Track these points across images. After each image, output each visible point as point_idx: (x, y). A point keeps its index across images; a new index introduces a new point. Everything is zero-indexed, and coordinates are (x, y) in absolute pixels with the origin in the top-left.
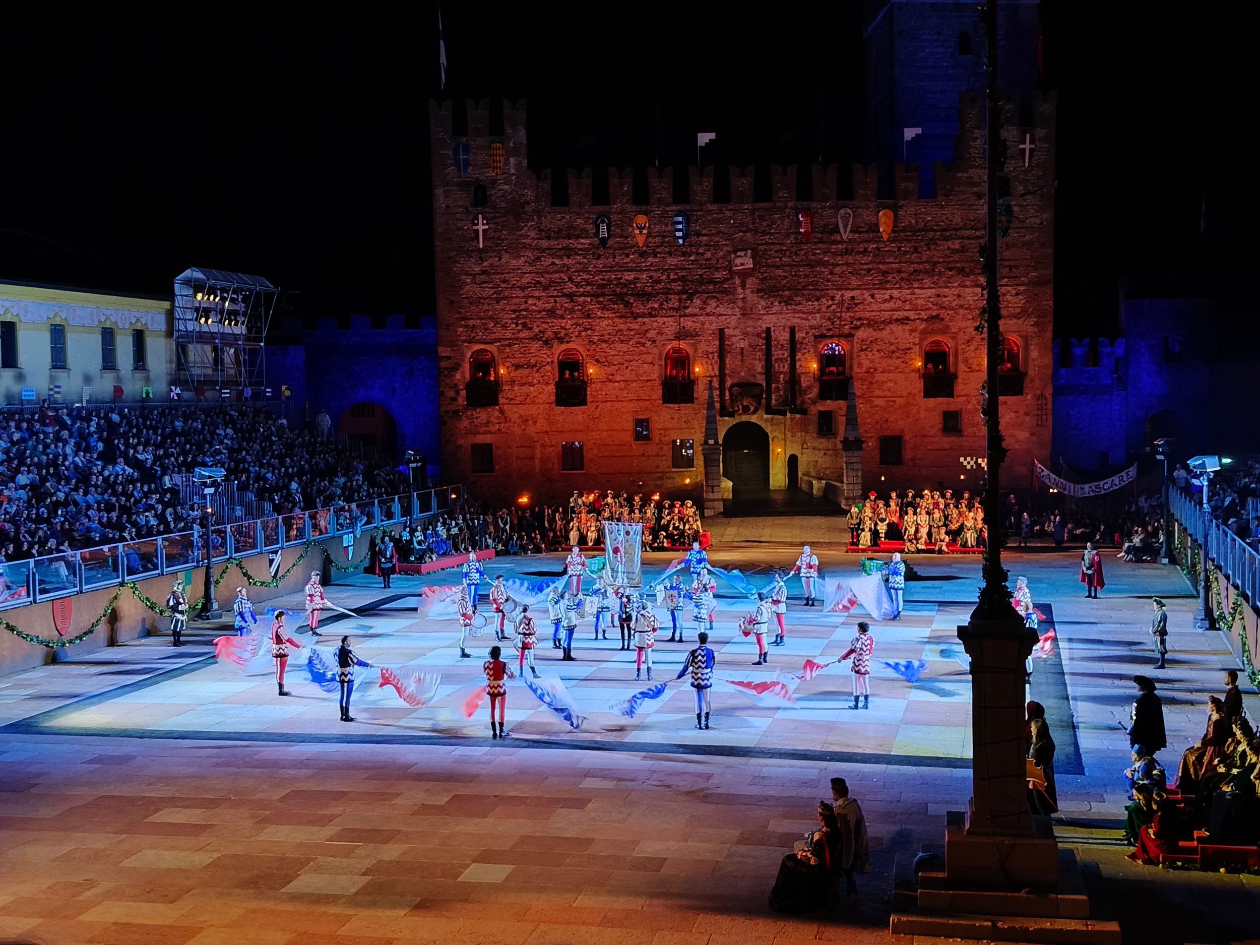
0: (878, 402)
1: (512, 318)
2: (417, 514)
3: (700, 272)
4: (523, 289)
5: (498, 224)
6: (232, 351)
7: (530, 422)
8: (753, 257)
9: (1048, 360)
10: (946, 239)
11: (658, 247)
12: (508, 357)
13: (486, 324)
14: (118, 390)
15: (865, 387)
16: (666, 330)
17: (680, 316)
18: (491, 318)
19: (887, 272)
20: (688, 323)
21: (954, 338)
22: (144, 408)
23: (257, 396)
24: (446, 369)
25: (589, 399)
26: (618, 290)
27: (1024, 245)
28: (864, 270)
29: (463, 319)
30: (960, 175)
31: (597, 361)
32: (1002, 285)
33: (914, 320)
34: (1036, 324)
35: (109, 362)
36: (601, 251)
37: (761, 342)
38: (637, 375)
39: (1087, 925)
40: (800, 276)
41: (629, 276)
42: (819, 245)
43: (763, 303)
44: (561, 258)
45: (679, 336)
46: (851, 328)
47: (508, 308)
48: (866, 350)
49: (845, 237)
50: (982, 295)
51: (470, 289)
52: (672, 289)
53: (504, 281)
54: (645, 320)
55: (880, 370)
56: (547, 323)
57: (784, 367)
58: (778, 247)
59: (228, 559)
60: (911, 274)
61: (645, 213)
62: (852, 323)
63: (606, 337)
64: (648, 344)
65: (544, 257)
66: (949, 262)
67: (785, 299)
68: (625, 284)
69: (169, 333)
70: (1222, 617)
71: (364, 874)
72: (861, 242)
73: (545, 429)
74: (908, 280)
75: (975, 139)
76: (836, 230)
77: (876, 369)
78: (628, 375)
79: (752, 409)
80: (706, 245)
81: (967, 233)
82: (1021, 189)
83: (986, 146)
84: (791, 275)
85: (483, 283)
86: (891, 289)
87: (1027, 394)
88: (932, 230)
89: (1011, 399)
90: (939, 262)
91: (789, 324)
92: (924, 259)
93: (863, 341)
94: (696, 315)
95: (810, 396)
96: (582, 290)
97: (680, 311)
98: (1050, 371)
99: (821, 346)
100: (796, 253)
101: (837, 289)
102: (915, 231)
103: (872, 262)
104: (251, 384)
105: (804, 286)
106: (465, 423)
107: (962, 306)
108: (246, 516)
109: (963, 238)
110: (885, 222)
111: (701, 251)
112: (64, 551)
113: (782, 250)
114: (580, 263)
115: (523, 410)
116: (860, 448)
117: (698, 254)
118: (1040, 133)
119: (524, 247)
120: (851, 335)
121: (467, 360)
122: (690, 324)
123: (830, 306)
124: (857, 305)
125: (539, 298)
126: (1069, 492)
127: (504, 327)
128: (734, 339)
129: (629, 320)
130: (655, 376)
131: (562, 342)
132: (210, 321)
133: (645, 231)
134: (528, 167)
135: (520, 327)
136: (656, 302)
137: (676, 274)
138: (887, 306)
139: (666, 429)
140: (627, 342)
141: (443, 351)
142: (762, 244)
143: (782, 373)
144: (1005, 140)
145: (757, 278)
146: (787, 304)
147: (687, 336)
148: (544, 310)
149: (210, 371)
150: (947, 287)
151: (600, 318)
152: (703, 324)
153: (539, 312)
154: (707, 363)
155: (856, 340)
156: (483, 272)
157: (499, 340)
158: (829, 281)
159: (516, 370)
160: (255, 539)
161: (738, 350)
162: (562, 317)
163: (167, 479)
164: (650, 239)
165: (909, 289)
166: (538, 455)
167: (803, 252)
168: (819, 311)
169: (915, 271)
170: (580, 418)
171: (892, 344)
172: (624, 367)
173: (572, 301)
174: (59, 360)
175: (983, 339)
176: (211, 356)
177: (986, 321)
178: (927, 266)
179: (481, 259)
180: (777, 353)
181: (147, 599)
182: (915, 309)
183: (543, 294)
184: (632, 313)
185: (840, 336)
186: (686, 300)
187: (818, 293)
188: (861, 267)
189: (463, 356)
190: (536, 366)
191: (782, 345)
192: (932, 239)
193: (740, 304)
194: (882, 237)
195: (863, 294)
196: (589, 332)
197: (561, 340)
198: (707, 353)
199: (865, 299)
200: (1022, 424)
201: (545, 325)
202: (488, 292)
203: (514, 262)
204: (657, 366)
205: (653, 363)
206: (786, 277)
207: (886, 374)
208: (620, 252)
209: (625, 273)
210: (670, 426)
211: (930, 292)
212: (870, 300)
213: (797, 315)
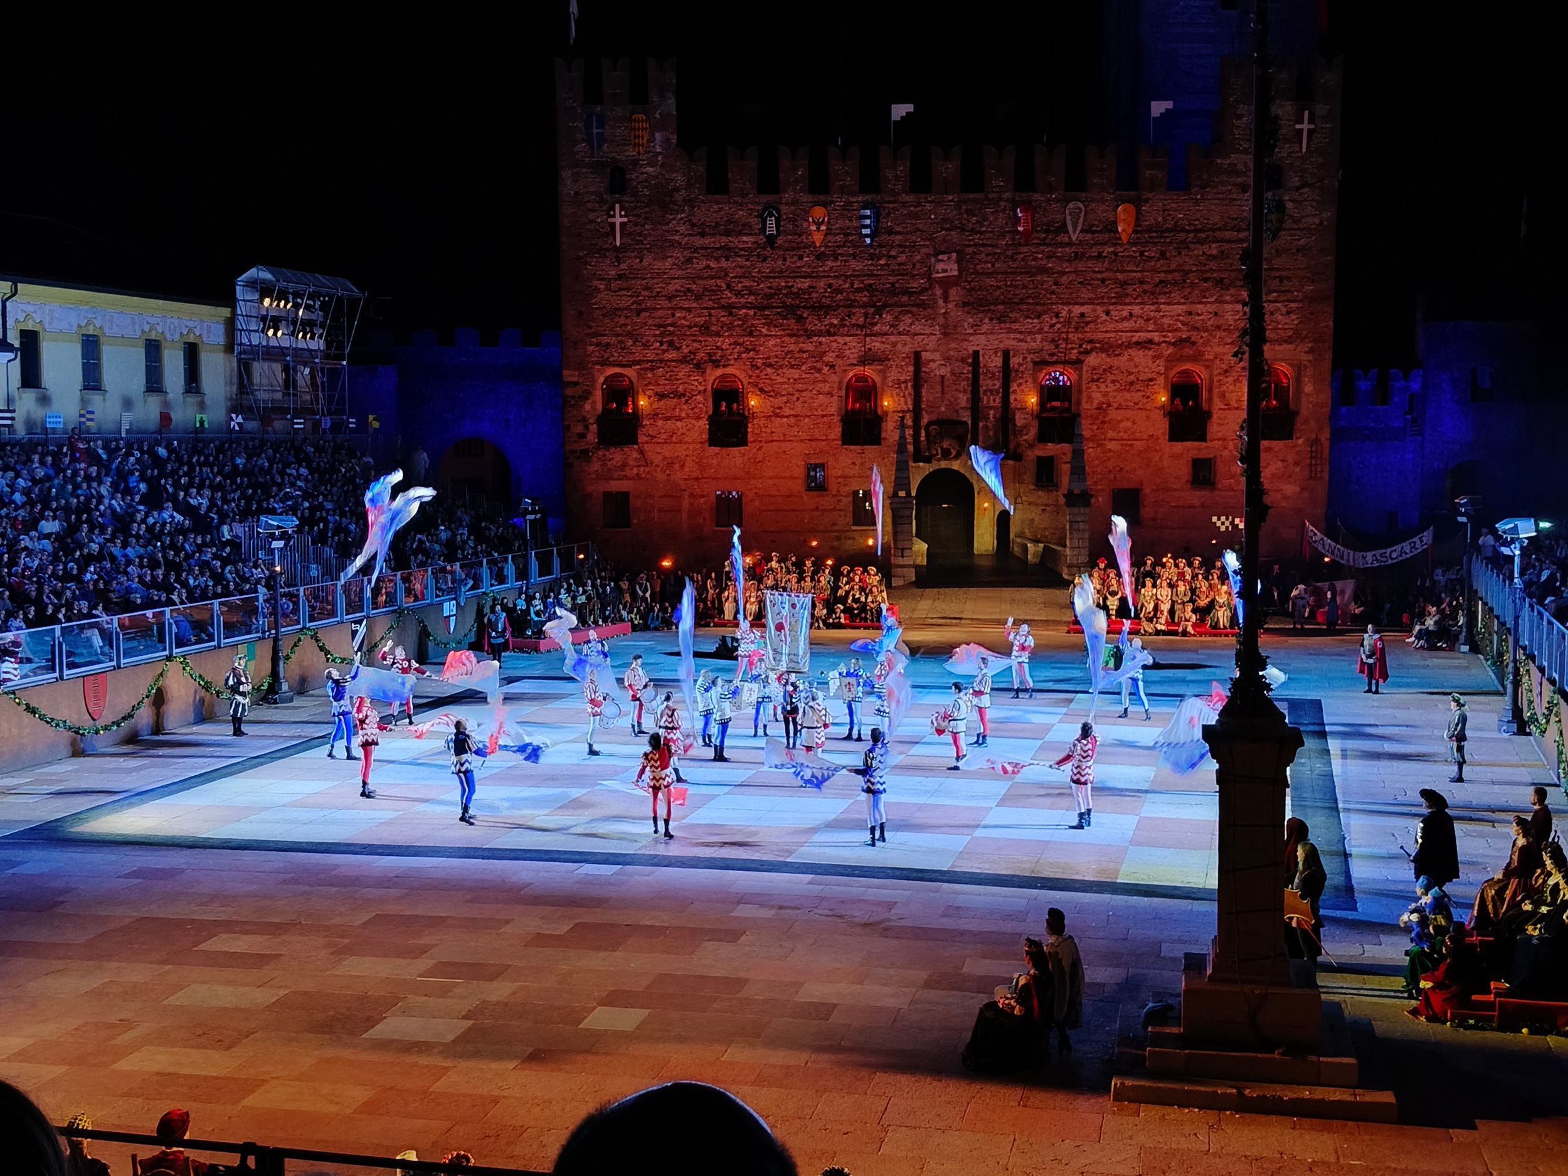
0: (1110, 445)
1: (655, 335)
2: (535, 578)
3: (892, 279)
4: (670, 298)
5: (638, 216)
6: (307, 371)
7: (677, 467)
8: (958, 262)
9: (1325, 397)
10: (1201, 242)
11: (839, 247)
12: (650, 383)
13: (621, 342)
14: (165, 418)
15: (1095, 427)
16: (848, 352)
17: (866, 335)
18: (629, 334)
19: (1125, 283)
20: (876, 344)
21: (1207, 367)
22: (197, 440)
23: (337, 427)
24: (573, 397)
25: (750, 437)
26: (789, 301)
27: (1298, 251)
28: (1098, 279)
29: (595, 335)
30: (1219, 161)
31: (761, 390)
32: (1270, 301)
33: (1159, 344)
34: (1311, 351)
35: (154, 383)
36: (768, 252)
37: (967, 369)
38: (811, 409)
39: (1355, 1095)
40: (1016, 287)
41: (805, 284)
42: (1042, 248)
43: (971, 320)
44: (717, 259)
45: (864, 360)
46: (1080, 353)
47: (650, 322)
48: (1098, 380)
49: (1074, 238)
50: (1245, 313)
51: (604, 298)
52: (855, 301)
53: (647, 288)
54: (823, 339)
55: (1115, 405)
56: (700, 341)
57: (994, 400)
58: (990, 250)
59: (301, 630)
60: (1157, 286)
61: (824, 205)
62: (1081, 346)
63: (772, 361)
64: (826, 369)
65: (696, 257)
66: (1206, 271)
67: (998, 315)
68: (797, 293)
69: (229, 348)
70: (1534, 719)
71: (465, 1018)
72: (1096, 244)
73: (694, 475)
74: (1153, 293)
75: (1240, 117)
76: (1063, 229)
77: (1109, 405)
78: (799, 408)
79: (954, 452)
80: (900, 246)
81: (1227, 235)
82: (1296, 181)
83: (1253, 125)
84: (1006, 285)
85: (620, 290)
86: (1131, 304)
87: (1298, 438)
88: (1183, 230)
89: (1277, 445)
90: (1190, 271)
91: (1002, 346)
92: (1173, 267)
93: (1094, 369)
94: (886, 334)
95: (1027, 437)
97: (865, 329)
98: (1327, 410)
99: (1042, 375)
100: (1012, 257)
101: (1063, 304)
102: (1163, 232)
103: (1107, 270)
104: (330, 413)
105: (1021, 299)
106: (596, 466)
107: (1218, 327)
108: (323, 576)
109: (1222, 241)
110: (1124, 220)
111: (893, 253)
112: (97, 616)
113: (995, 253)
114: (741, 267)
115: (667, 451)
116: (1087, 504)
117: (889, 257)
118: (1321, 109)
119: (673, 245)
120: (1077, 363)
121: (599, 386)
122: (877, 344)
123: (1054, 325)
124: (1087, 323)
125: (689, 310)
126: (1348, 560)
127: (646, 346)
128: (932, 365)
129: (801, 339)
130: (832, 410)
131: (718, 366)
132: (280, 333)
133: (823, 228)
134: (677, 146)
135: (664, 347)
136: (836, 317)
137: (862, 282)
138: (1126, 325)
139: (845, 477)
140: (799, 366)
141: (569, 375)
142: (970, 246)
143: (991, 408)
144: (1277, 117)
145: (964, 288)
146: (1000, 320)
147: (874, 361)
148: (696, 326)
149: (279, 396)
150: (1200, 303)
151: (766, 335)
152: (894, 345)
153: (690, 327)
154: (898, 395)
155: (1085, 368)
156: (620, 277)
157: (638, 363)
158: (1053, 293)
159: (660, 400)
160: (334, 604)
161: (938, 379)
162: (718, 334)
163: (225, 529)
164: (829, 237)
165: (1153, 304)
166: (686, 504)
167: (1022, 256)
168: (1040, 331)
169: (1161, 282)
170: (739, 460)
171: (1130, 373)
172: (794, 398)
173: (731, 314)
174: (92, 380)
175: (1243, 368)
176: (280, 376)
177: (1247, 345)
178: (1176, 276)
179: (618, 259)
180: (986, 383)
181: (200, 676)
182: (1160, 329)
183: (695, 305)
184: (806, 330)
185: (1066, 362)
186: (874, 314)
187: (1039, 308)
188: (1094, 276)
189: (594, 382)
190: (684, 395)
191: (993, 374)
192: (1183, 242)
193: (942, 321)
194: (1120, 239)
195: (1094, 310)
196: (751, 353)
197: (716, 364)
198: (899, 382)
199: (1097, 317)
200: (1290, 476)
201: (696, 345)
202: (626, 301)
203: (659, 265)
204: (835, 397)
205: (830, 394)
206: (999, 288)
207: (1123, 411)
208: (791, 253)
209: (797, 280)
210: (851, 473)
211: (1179, 309)
212: (1104, 317)
213: (1012, 336)
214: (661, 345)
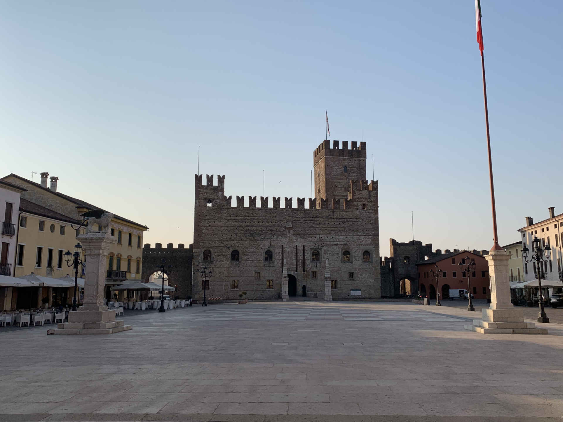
0: (330, 269)
1: (218, 240)
3: (276, 228)
4: (221, 231)
5: (214, 211)
7: (222, 273)
8: (292, 224)
9: (378, 258)
10: (349, 221)
11: (264, 220)
12: (216, 252)
13: (209, 242)
16: (265, 245)
17: (270, 241)
19: (331, 230)
20: (272, 243)
21: (351, 251)
24: (196, 256)
25: (241, 266)
26: (251, 233)
27: (370, 224)
28: (325, 229)
29: (202, 240)
30: (351, 203)
31: (244, 254)
32: (365, 235)
33: (339, 245)
34: (374, 247)
36: (246, 221)
37: (294, 250)
38: (256, 259)
40: (306, 230)
42: (312, 221)
43: (295, 238)
44: (234, 222)
45: (269, 247)
46: (321, 246)
47: (216, 237)
48: (326, 253)
51: (205, 231)
52: (267, 233)
53: (216, 229)
54: (259, 242)
55: (330, 259)
57: (301, 258)
58: (299, 222)
60: (338, 231)
61: (260, 210)
62: (321, 245)
63: (247, 247)
64: (260, 249)
65: (228, 222)
66: (349, 228)
68: (253, 231)
72: (324, 221)
73: (226, 276)
74: (337, 233)
75: (355, 193)
77: (328, 259)
78: (253, 259)
80: (278, 220)
82: (369, 208)
85: (209, 229)
86: (333, 235)
87: (373, 268)
88: (344, 218)
89: (368, 270)
90: (346, 228)
91: (303, 244)
92: (342, 227)
93: (325, 250)
94: (275, 241)
95: (309, 267)
96: (240, 232)
97: (270, 239)
98: (379, 262)
100: (305, 223)
101: (317, 235)
102: (340, 219)
103: (327, 227)
105: (307, 233)
107: (353, 241)
109: (353, 221)
111: (276, 221)
113: (300, 222)
114: (240, 224)
115: (219, 269)
118: (374, 192)
119: (223, 219)
123: (314, 240)
124: (323, 239)
125: (226, 234)
127: (215, 243)
128: (286, 249)
129: (254, 242)
130: (262, 259)
131: (233, 248)
135: (220, 243)
136: (263, 236)
137: (269, 228)
138: (331, 240)
140: (253, 248)
141: (195, 250)
142: (294, 220)
143: (301, 259)
145: (293, 230)
146: (302, 238)
147: (272, 247)
148: (228, 238)
150: (349, 235)
151: (245, 241)
152: (277, 243)
154: (278, 256)
155: (322, 250)
156: (209, 226)
157: (213, 247)
158: (314, 232)
159: (218, 257)
161: (288, 252)
162: (233, 240)
164: (261, 218)
165: (338, 235)
166: (224, 284)
168: (312, 241)
170: (238, 272)
171: (333, 252)
172: (252, 256)
173: (237, 235)
178: (343, 229)
179: (209, 222)
180: (299, 253)
182: (340, 241)
183: (228, 233)
184: (255, 240)
185: (318, 249)
186: (272, 236)
187: (311, 235)
189: (202, 252)
190: (224, 255)
191: (301, 251)
192: (344, 221)
193: (288, 238)
195: (324, 236)
196: (242, 245)
198: (278, 252)
199: (325, 238)
200: (371, 277)
201: (228, 243)
202: (210, 232)
203: (219, 223)
204: (262, 257)
205: (261, 255)
206: (302, 231)
207: (332, 261)
208: (252, 221)
209: (253, 227)
210: (266, 275)
211: (343, 237)
212: (326, 238)
213: (305, 242)
214: (219, 242)
